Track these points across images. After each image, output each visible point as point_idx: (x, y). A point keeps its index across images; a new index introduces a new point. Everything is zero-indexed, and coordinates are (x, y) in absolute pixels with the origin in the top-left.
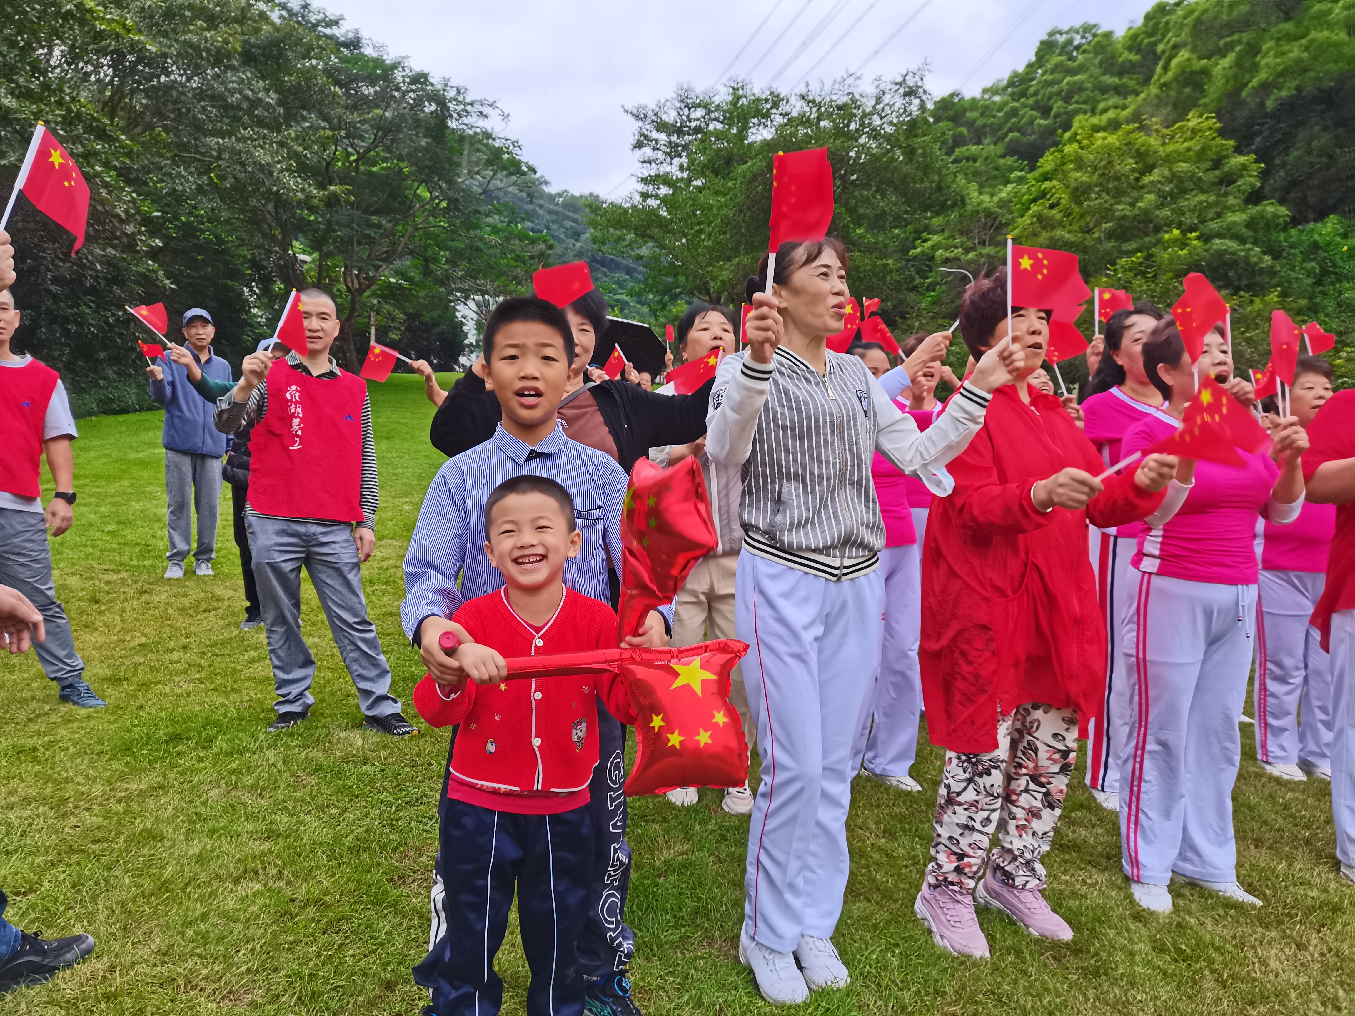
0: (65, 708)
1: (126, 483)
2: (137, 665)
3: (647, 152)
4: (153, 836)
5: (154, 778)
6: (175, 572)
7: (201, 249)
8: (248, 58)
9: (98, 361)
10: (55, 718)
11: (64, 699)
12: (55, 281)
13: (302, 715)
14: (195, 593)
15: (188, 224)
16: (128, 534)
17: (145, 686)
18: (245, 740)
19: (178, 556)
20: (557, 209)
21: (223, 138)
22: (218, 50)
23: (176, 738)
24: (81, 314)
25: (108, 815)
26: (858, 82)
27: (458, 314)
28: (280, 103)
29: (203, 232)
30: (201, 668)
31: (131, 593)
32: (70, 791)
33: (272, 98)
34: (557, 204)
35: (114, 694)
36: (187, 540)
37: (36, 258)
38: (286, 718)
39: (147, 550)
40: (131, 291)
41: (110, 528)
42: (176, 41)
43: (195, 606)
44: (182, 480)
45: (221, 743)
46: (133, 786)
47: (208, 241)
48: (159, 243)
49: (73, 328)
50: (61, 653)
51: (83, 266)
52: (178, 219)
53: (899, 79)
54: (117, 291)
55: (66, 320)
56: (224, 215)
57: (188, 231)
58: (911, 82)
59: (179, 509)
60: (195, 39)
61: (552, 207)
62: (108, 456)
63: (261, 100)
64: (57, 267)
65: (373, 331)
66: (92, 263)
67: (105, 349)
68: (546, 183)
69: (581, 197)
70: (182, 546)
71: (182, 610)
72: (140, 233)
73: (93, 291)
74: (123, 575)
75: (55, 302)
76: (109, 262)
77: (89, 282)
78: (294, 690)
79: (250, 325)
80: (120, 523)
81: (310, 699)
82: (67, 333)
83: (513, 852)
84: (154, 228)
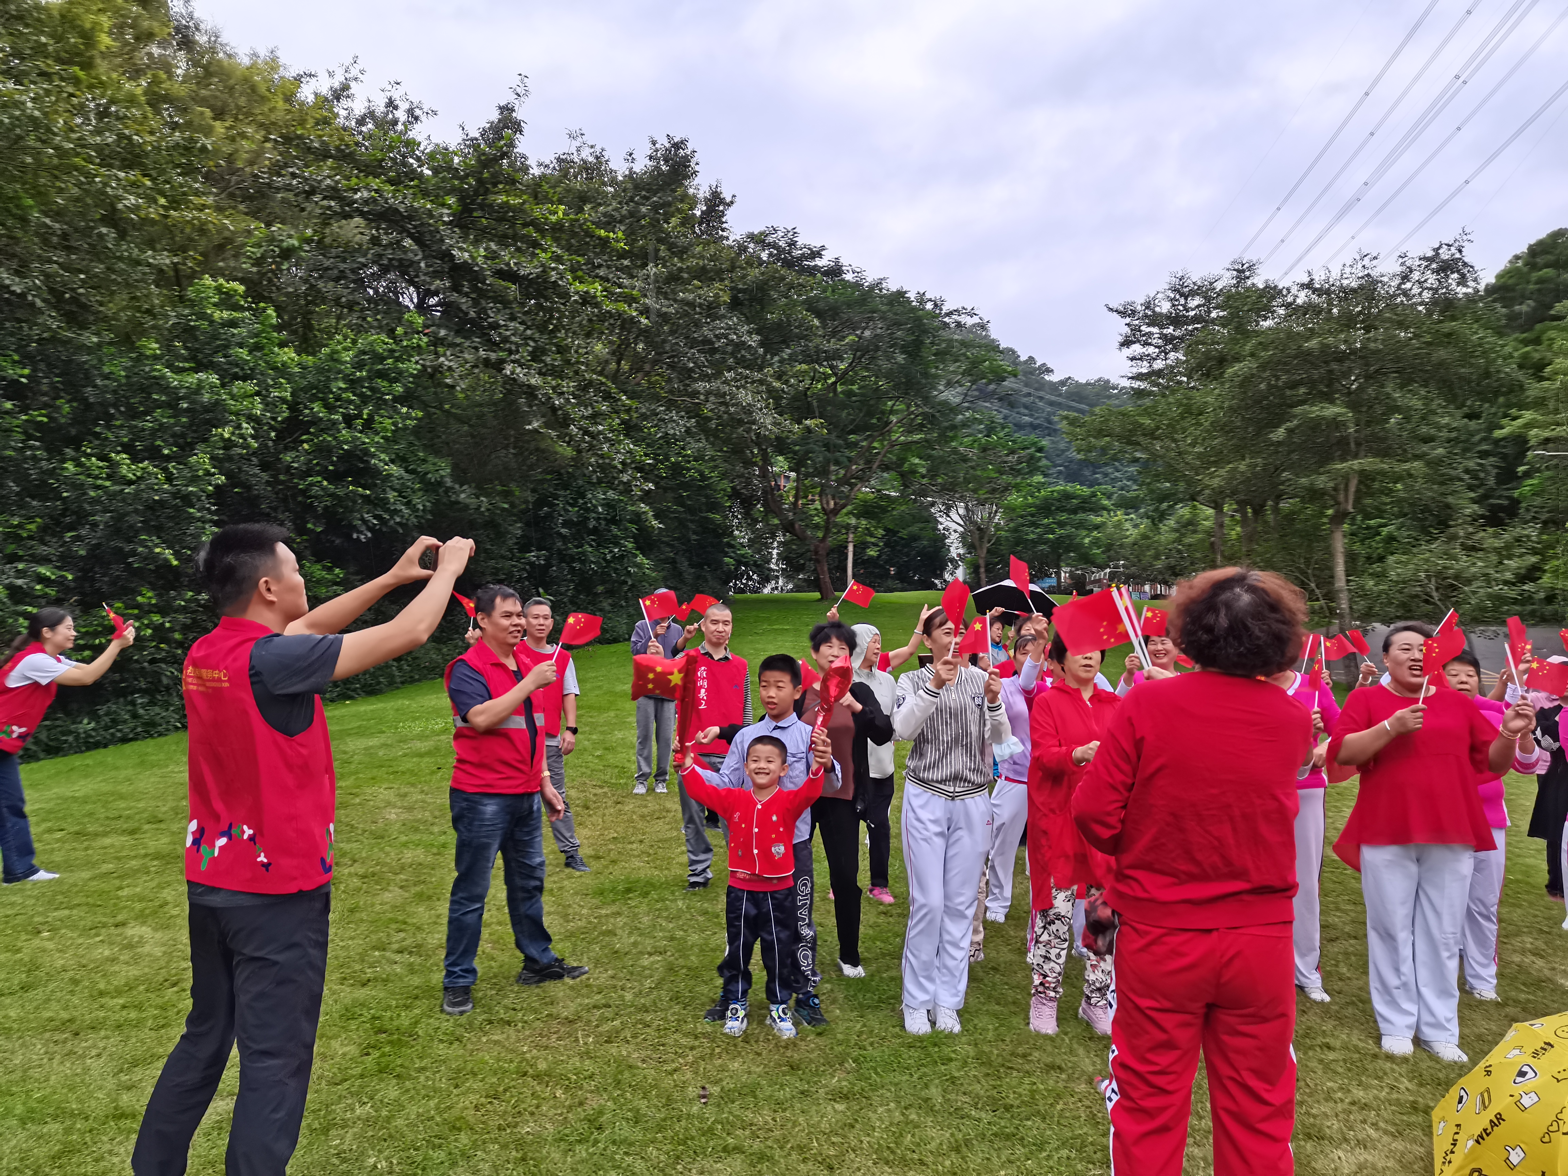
0: (568, 870)
1: (612, 714)
2: (610, 850)
3: (1137, 349)
4: (612, 933)
5: (614, 908)
6: (640, 789)
7: (685, 486)
8: (735, 304)
9: (596, 594)
10: (563, 875)
11: (568, 865)
12: (565, 524)
13: (705, 884)
14: (652, 805)
15: (676, 465)
16: (611, 758)
17: (614, 862)
18: (667, 894)
19: (643, 777)
20: (1060, 400)
21: (709, 381)
22: (711, 303)
23: (629, 890)
24: (583, 553)
25: (590, 923)
26: (1375, 262)
27: (940, 527)
28: (762, 344)
29: (689, 470)
30: (649, 855)
31: (610, 803)
32: (570, 911)
33: (753, 341)
34: (1060, 395)
35: (595, 865)
36: (649, 763)
37: (552, 505)
38: (694, 885)
39: (622, 770)
40: (626, 529)
41: (598, 753)
42: (675, 300)
43: (651, 814)
44: (647, 718)
45: (654, 895)
46: (603, 912)
47: (694, 479)
48: (651, 486)
49: (577, 565)
50: (568, 835)
51: (587, 510)
52: (668, 460)
53: (1430, 254)
54: (615, 530)
55: (573, 559)
56: (709, 453)
57: (677, 470)
58: (1445, 255)
59: (644, 740)
60: (691, 297)
61: (1053, 398)
62: (600, 687)
63: (744, 343)
64: (567, 511)
65: (851, 548)
66: (595, 507)
67: (603, 583)
68: (1049, 371)
69: (1088, 384)
70: (646, 769)
71: (643, 817)
72: (635, 479)
73: (595, 531)
74: (606, 790)
75: (565, 544)
76: (609, 505)
77: (592, 524)
78: (700, 867)
79: (732, 546)
80: (606, 749)
81: (710, 875)
82: (572, 570)
83: (753, 912)
84: (646, 472)
